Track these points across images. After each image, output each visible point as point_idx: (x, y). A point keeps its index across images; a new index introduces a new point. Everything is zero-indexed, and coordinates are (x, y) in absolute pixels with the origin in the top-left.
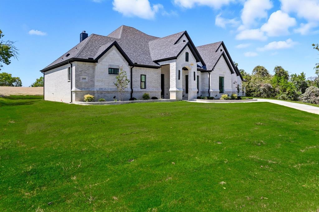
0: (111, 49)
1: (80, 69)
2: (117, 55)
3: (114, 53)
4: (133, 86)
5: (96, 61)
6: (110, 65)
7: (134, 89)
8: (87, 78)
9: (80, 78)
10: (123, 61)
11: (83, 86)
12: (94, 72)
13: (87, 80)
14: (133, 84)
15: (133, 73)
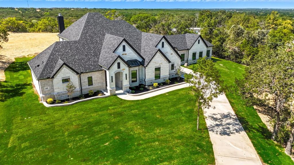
0: (63, 67)
1: (43, 84)
2: (67, 70)
3: (65, 70)
4: (82, 86)
5: (53, 77)
6: (63, 78)
7: (83, 88)
8: (48, 87)
9: (44, 89)
10: (72, 73)
11: (47, 93)
12: (53, 83)
13: (49, 89)
14: (82, 84)
15: (81, 78)
